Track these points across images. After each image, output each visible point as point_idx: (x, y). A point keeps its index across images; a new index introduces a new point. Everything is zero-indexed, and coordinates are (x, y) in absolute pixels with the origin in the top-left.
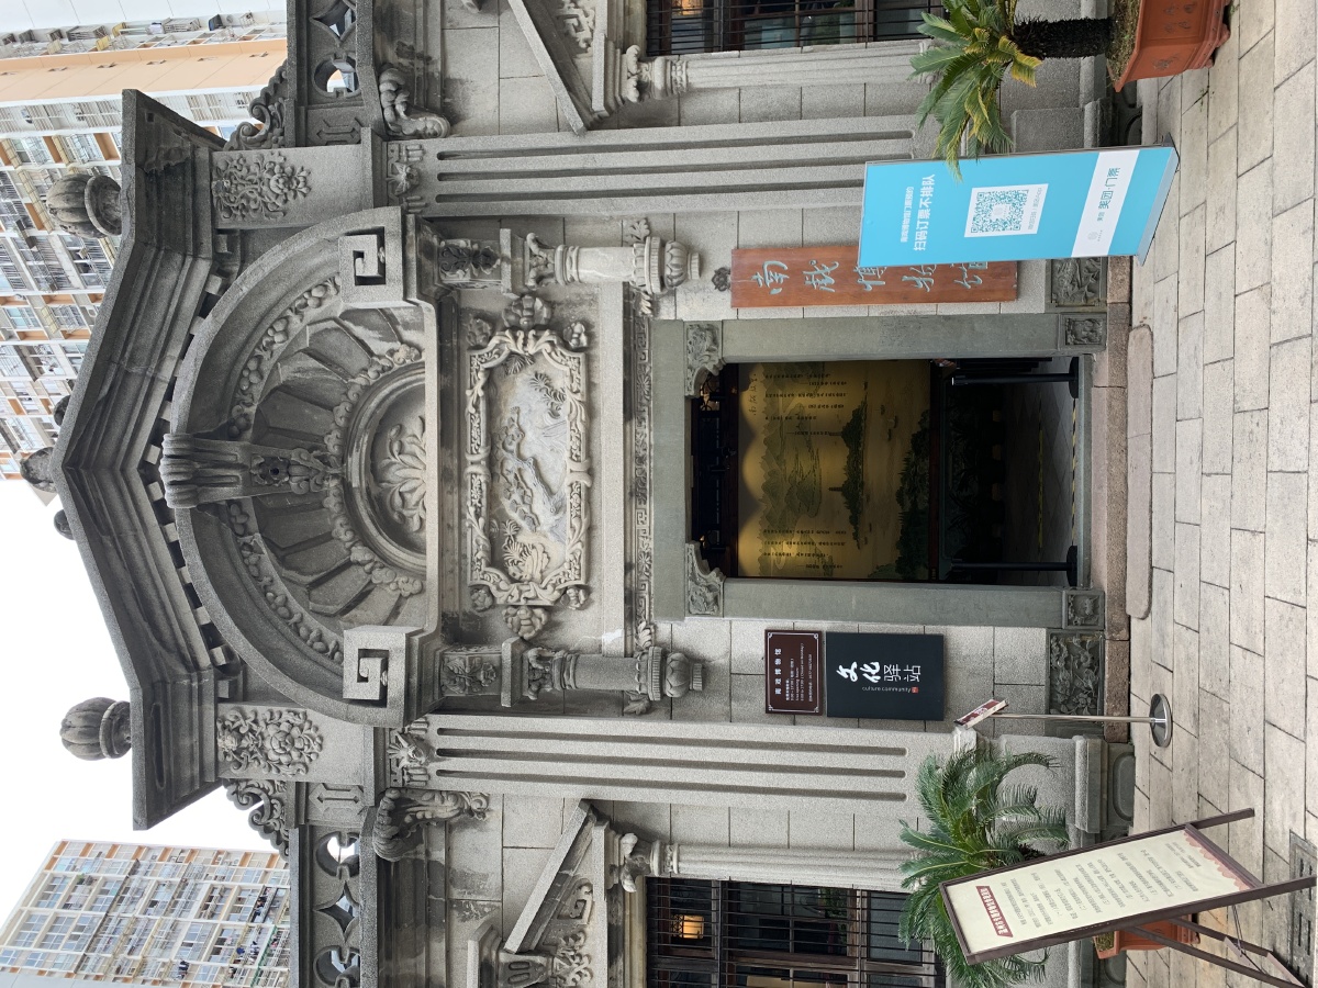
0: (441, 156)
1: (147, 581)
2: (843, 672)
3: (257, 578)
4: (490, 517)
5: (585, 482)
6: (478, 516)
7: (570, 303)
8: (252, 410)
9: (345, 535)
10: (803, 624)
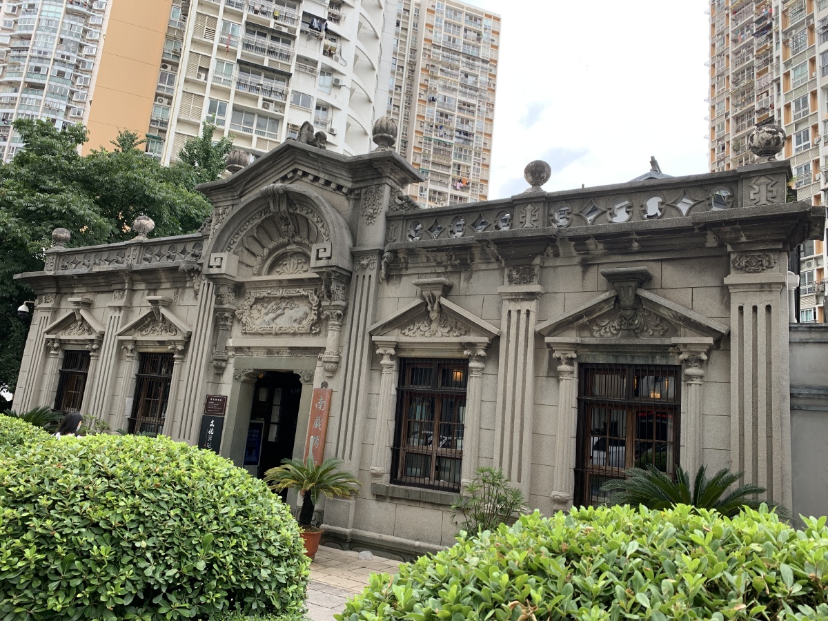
0: (370, 276)
1: (263, 177)
2: (212, 422)
3: (252, 219)
4: (270, 298)
5: (274, 332)
6: (268, 294)
7: (327, 326)
8: (298, 212)
9: (272, 245)
10: (227, 408)
